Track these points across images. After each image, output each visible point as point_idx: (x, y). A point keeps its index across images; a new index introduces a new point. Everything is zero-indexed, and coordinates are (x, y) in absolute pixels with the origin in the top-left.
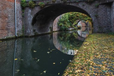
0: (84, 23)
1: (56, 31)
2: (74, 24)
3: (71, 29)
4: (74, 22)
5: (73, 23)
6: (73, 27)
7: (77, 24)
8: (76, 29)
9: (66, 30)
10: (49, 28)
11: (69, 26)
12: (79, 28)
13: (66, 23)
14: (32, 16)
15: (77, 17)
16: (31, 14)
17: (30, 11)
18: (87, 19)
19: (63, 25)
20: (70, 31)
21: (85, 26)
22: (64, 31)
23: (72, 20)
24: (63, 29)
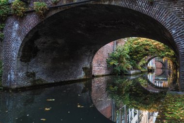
0: (160, 64)
1: (103, 76)
2: (141, 63)
3: (132, 72)
4: (140, 59)
5: (138, 62)
6: (138, 69)
7: (147, 64)
8: (145, 72)
9: (123, 74)
10: (81, 69)
11: (130, 67)
12: (151, 71)
13: (125, 60)
14: (19, 39)
15: (146, 50)
16: (19, 32)
17: (17, 25)
18: (164, 55)
19: (116, 64)
20: (130, 75)
21: (162, 67)
22: (119, 75)
23: (136, 55)
24: (118, 71)
